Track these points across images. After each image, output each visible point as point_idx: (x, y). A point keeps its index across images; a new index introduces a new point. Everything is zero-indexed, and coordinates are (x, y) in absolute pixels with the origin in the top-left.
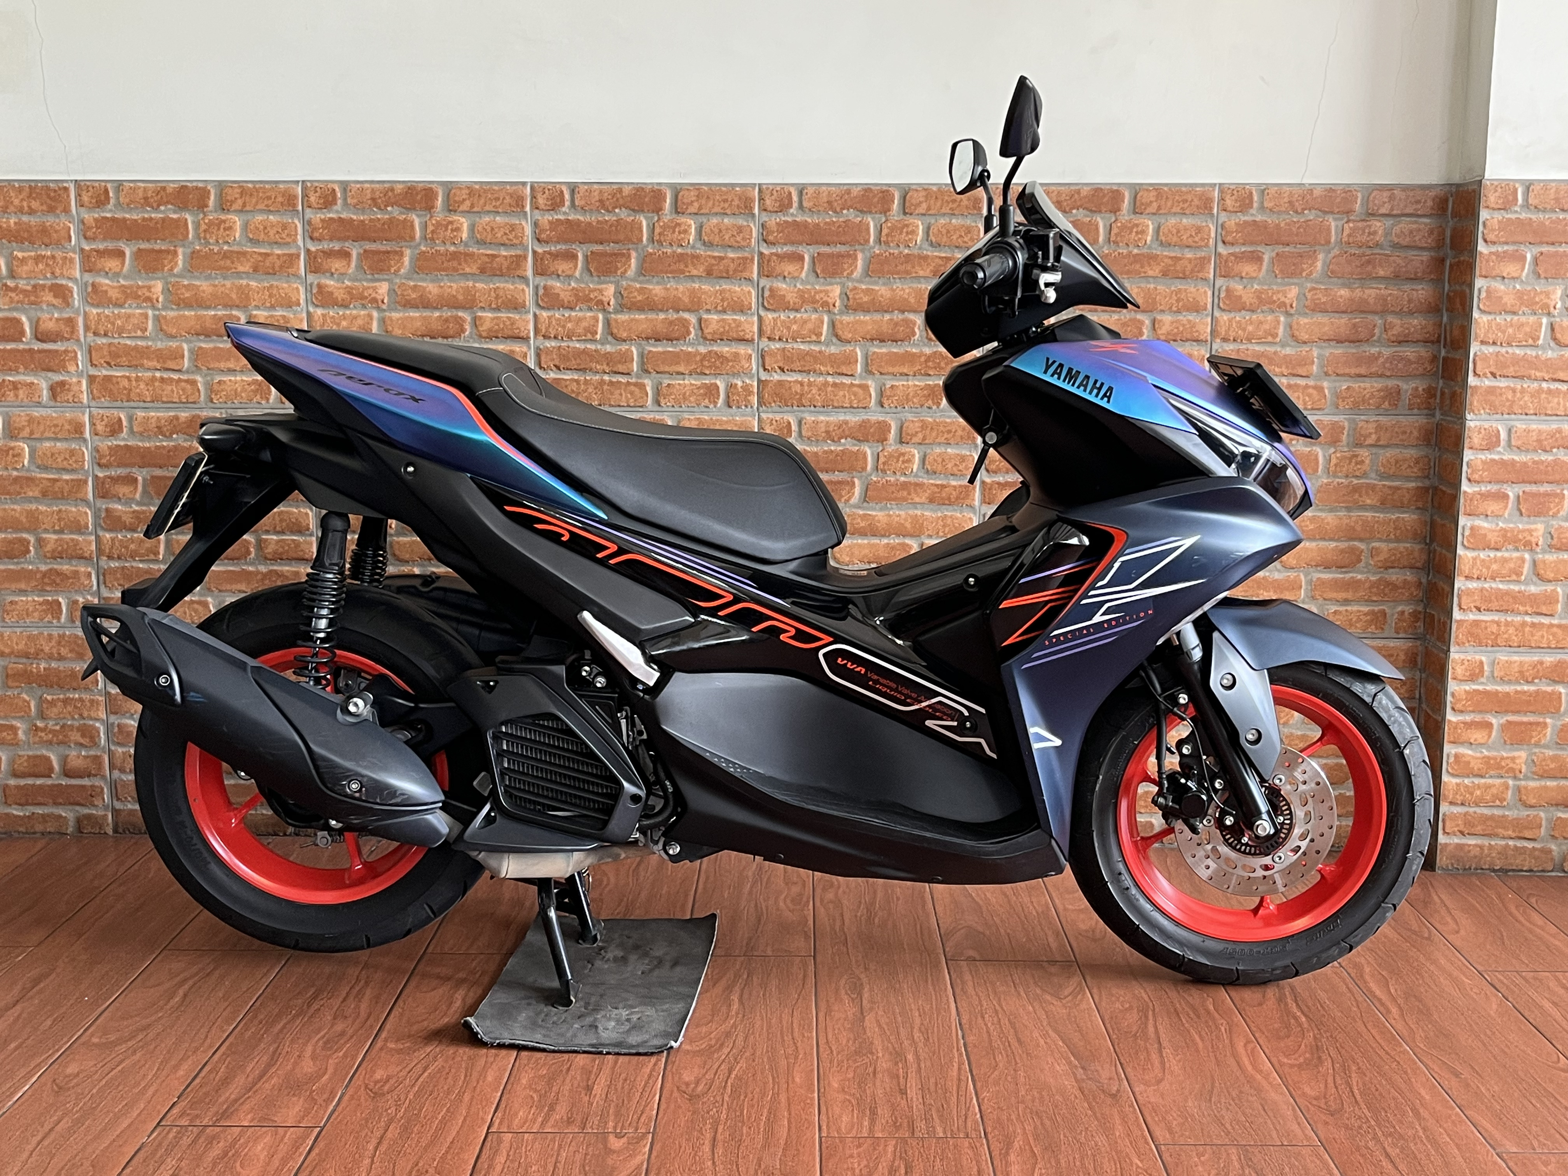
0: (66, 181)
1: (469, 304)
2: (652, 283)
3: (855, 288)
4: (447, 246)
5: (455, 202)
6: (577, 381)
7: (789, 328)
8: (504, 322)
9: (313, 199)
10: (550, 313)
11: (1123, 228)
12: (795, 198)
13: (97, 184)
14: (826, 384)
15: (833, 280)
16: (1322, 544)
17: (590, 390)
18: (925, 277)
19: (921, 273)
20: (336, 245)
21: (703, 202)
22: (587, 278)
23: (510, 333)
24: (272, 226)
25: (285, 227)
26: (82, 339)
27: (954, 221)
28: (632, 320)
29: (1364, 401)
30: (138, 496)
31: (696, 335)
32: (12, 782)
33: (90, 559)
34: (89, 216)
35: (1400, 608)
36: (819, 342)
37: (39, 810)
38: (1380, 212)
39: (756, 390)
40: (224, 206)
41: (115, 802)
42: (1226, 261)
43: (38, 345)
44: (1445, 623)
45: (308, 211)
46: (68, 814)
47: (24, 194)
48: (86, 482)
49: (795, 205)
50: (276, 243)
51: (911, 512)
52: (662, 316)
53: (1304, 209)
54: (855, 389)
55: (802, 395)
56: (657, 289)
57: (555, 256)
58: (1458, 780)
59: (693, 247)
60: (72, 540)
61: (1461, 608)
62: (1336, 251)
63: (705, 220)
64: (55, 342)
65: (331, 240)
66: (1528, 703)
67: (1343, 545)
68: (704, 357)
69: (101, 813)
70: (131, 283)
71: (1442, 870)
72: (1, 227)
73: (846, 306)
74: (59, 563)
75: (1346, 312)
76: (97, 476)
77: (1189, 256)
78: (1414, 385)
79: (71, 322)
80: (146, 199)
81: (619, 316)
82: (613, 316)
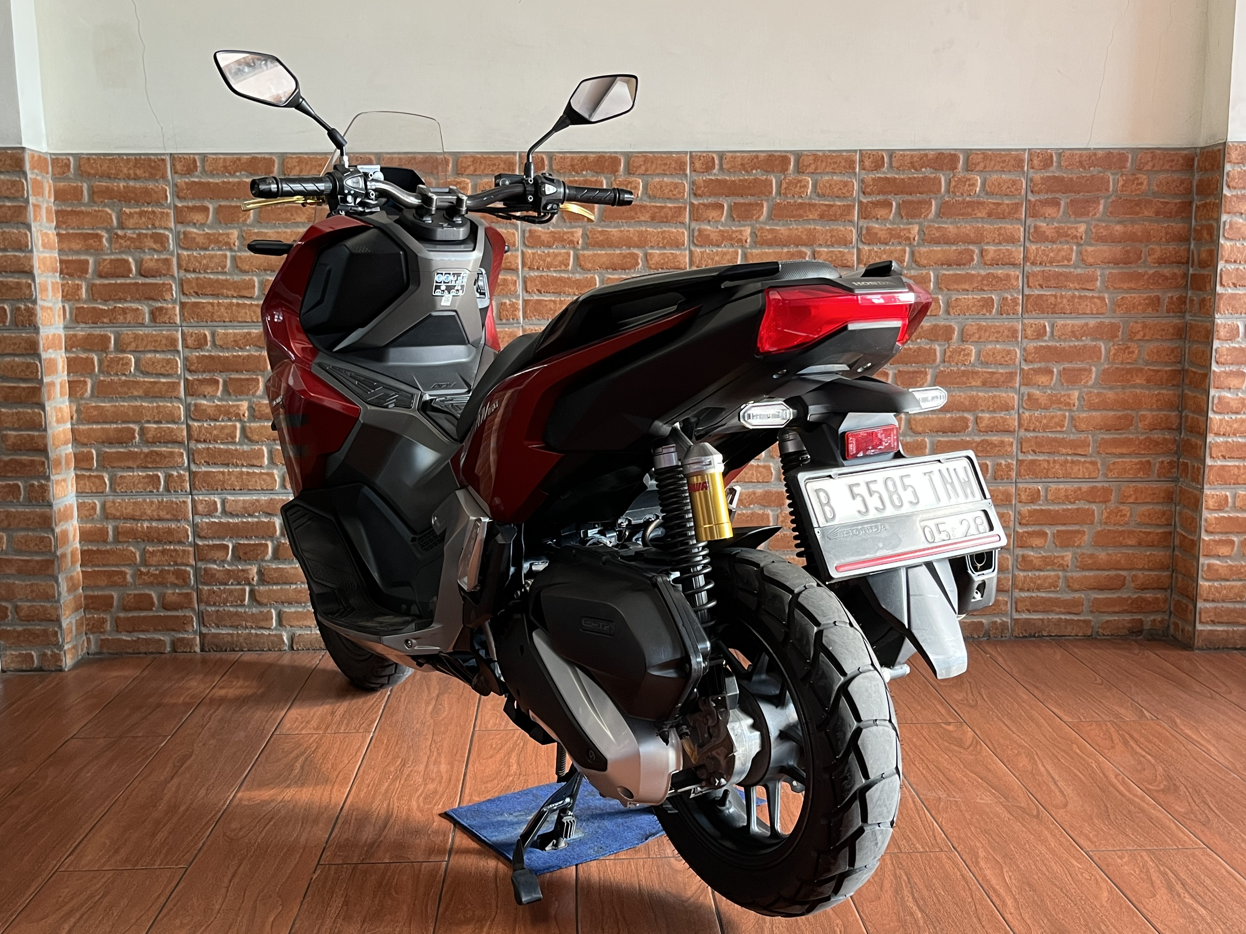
0: (164, 154)
2: (610, 227)
3: (762, 228)
5: (462, 167)
6: (554, 302)
7: (712, 259)
10: (534, 251)
11: (959, 181)
12: (717, 162)
13: (187, 156)
15: (745, 223)
16: (1104, 413)
18: (814, 220)
19: (811, 217)
21: (649, 165)
22: (561, 224)
26: (176, 275)
27: (835, 178)
28: (596, 254)
29: (1134, 307)
30: (219, 394)
31: (643, 265)
32: (122, 615)
33: (184, 442)
34: (181, 181)
35: (1160, 459)
37: (142, 636)
38: (1145, 168)
41: (202, 628)
42: (1034, 206)
43: (141, 280)
44: (1199, 468)
46: (166, 638)
47: (131, 164)
48: (179, 383)
49: (717, 167)
52: (618, 252)
53: (1090, 167)
56: (613, 231)
58: (1210, 584)
59: (641, 199)
60: (169, 428)
61: (1211, 457)
62: (1113, 198)
63: (650, 180)
64: (155, 277)
67: (1120, 413)
69: (191, 636)
70: (215, 231)
71: (1199, 649)
72: (113, 190)
73: (755, 242)
74: (158, 447)
75: (1120, 242)
76: (186, 380)
77: (1007, 202)
78: (1170, 295)
79: (167, 262)
80: (225, 167)
81: (586, 252)
82: (581, 252)
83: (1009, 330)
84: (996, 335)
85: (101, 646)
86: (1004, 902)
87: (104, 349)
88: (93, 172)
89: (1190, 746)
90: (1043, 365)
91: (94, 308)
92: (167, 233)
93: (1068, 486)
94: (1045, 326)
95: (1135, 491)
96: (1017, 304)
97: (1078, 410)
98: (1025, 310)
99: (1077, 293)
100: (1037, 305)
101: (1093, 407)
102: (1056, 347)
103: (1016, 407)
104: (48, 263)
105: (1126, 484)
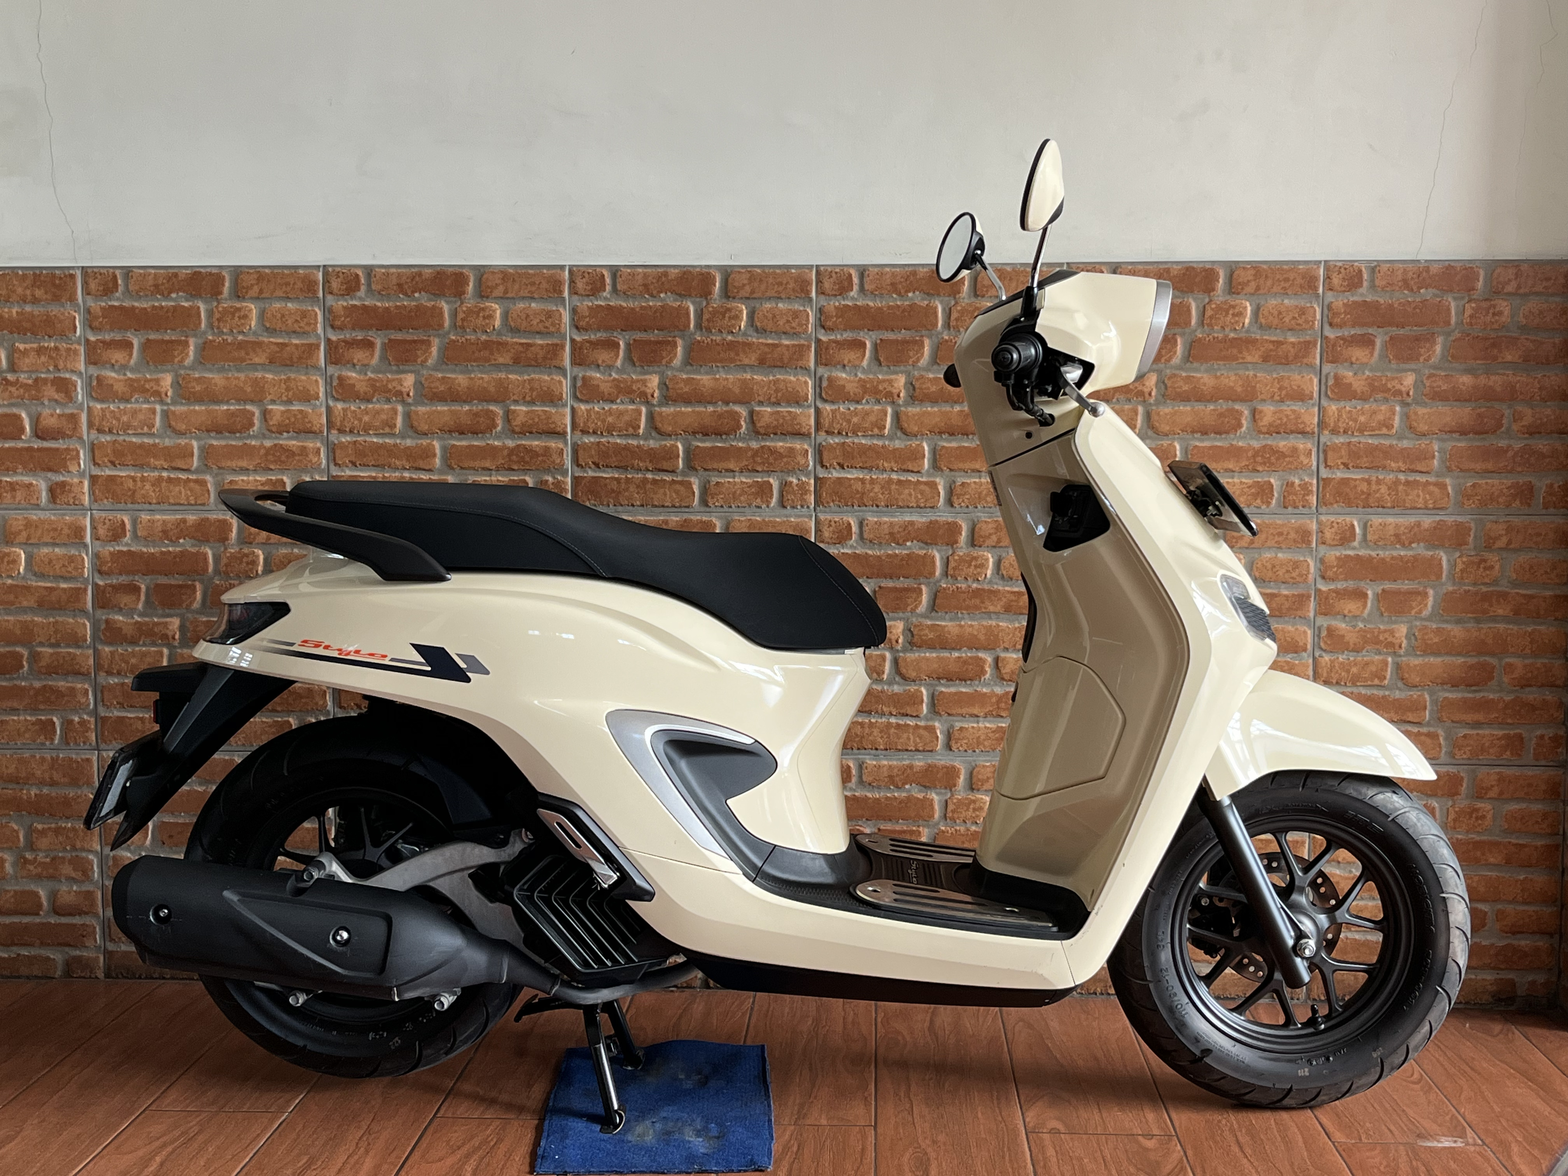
0: (73, 268)
1: (501, 395)
2: (700, 373)
3: (922, 377)
4: (479, 335)
5: (488, 287)
6: (618, 480)
7: (849, 421)
8: (539, 416)
9: (335, 284)
10: (588, 407)
11: (1219, 308)
12: (856, 280)
13: (105, 271)
14: (890, 481)
15: (897, 369)
16: (1448, 659)
17: (631, 489)
20: (359, 335)
21: (756, 284)
22: (629, 367)
23: (545, 428)
24: (291, 314)
25: (304, 314)
26: (85, 438)
28: (679, 412)
29: (1492, 500)
30: (140, 606)
31: (747, 429)
33: (89, 673)
34: (96, 305)
35: (1538, 733)
36: (882, 436)
37: (25, 952)
38: (1505, 291)
39: (812, 489)
40: (238, 293)
41: (108, 944)
42: (1334, 345)
43: (37, 444)
45: (329, 297)
46: (57, 956)
47: (28, 282)
48: (85, 590)
49: (856, 288)
50: (294, 332)
51: (985, 623)
52: (711, 409)
53: (1420, 288)
54: (922, 487)
55: (863, 494)
56: (704, 379)
57: (595, 344)
59: (745, 334)
60: (69, 653)
62: (1457, 334)
63: (758, 306)
64: (56, 439)
65: (353, 329)
67: (1472, 660)
68: (756, 453)
69: (92, 954)
70: (139, 376)
72: (3, 318)
73: (911, 397)
74: (54, 680)
75: (1469, 400)
76: (97, 584)
77: (1292, 340)
78: (1549, 482)
79: (73, 419)
80: (156, 286)
81: (664, 409)
82: (657, 409)
83: (1297, 532)
84: (1277, 538)
90: (1351, 584)
92: (74, 378)
94: (1353, 526)
95: (1499, 780)
96: (1310, 492)
97: (1407, 654)
98: (1322, 501)
99: (1402, 477)
100: (1340, 494)
101: (1428, 650)
102: (1370, 559)
103: (1309, 647)
105: (1485, 769)
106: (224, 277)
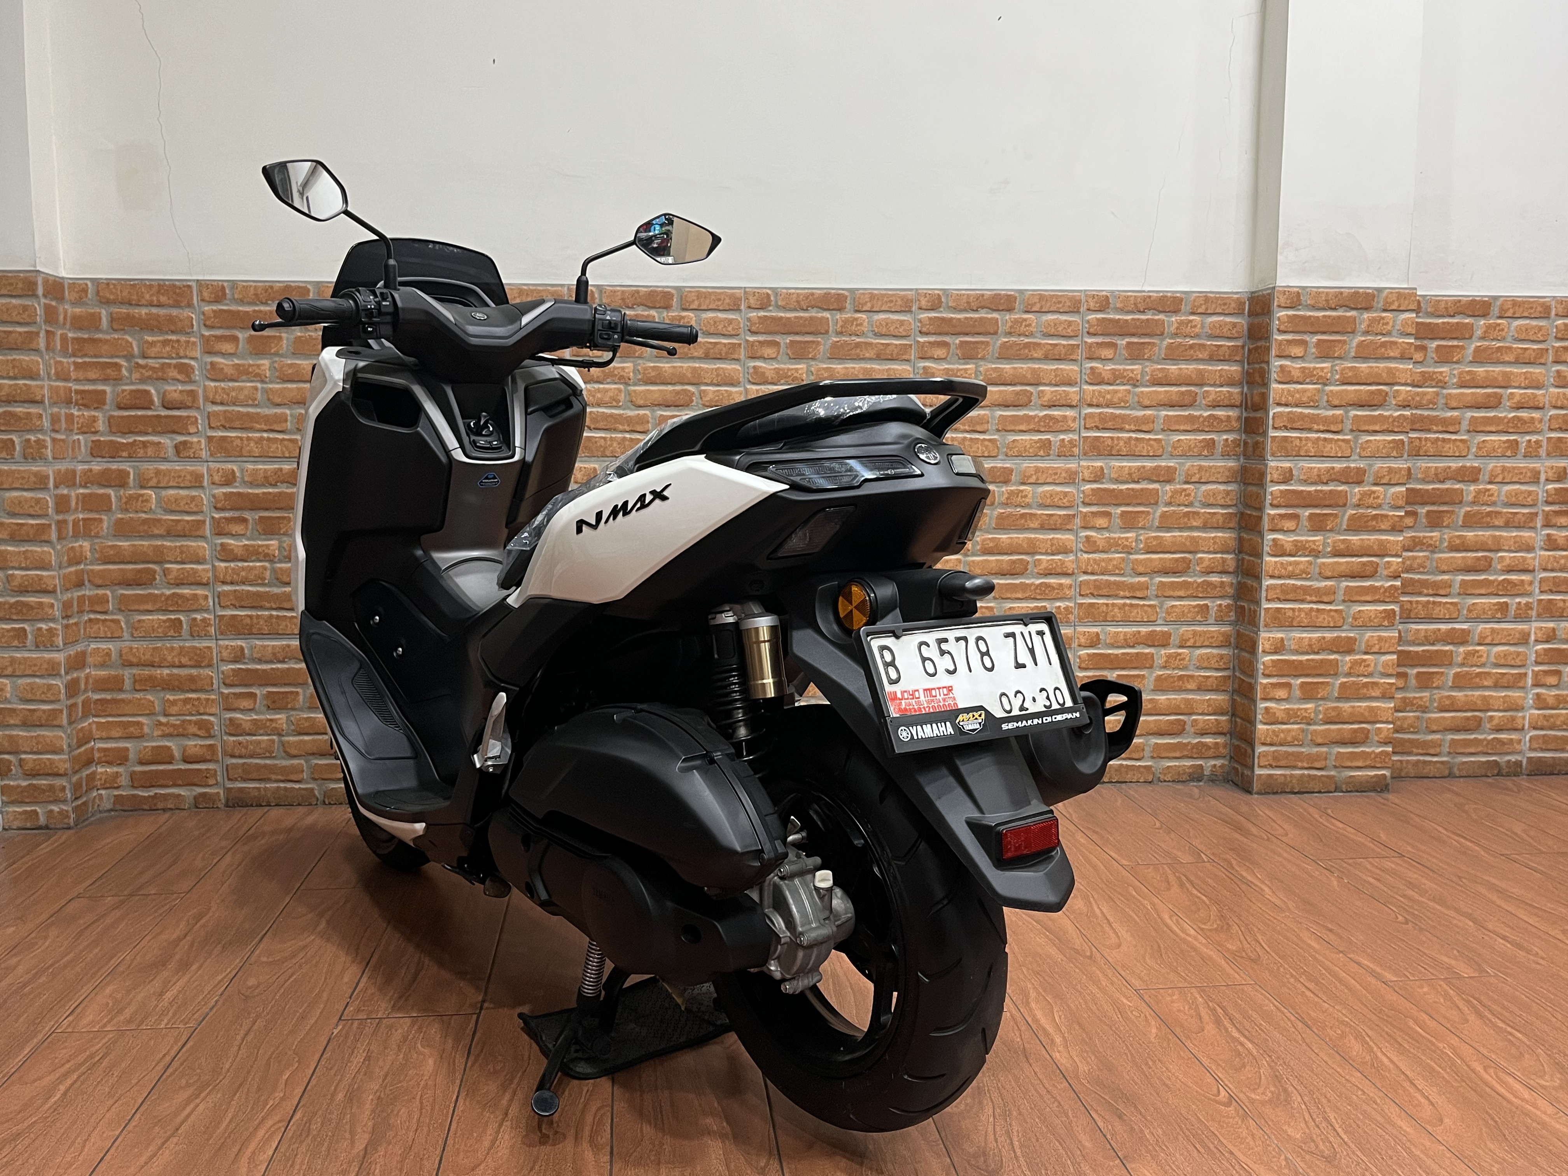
0: (190, 280)
2: (662, 363)
3: (818, 366)
6: (605, 438)
11: (1016, 322)
12: (772, 298)
13: (216, 283)
15: (801, 360)
16: (1162, 555)
19: (867, 355)
21: (702, 300)
26: (202, 407)
27: (891, 316)
28: (647, 391)
29: (1190, 449)
30: (248, 533)
31: (696, 402)
32: (138, 769)
33: (209, 583)
34: (209, 309)
35: (1218, 603)
37: (160, 791)
38: (1199, 311)
41: (226, 782)
42: (1091, 348)
43: (164, 413)
44: (1255, 611)
46: (187, 793)
47: (154, 290)
48: (204, 522)
49: (772, 303)
52: (670, 388)
53: (1145, 310)
56: (666, 367)
58: (1267, 727)
60: (192, 569)
61: (1266, 599)
62: (1168, 340)
63: (703, 315)
64: (179, 409)
66: (1315, 668)
67: (1177, 556)
69: (214, 791)
70: (245, 362)
71: (1258, 793)
72: (134, 317)
74: (181, 589)
75: (1175, 384)
76: (213, 518)
77: (1064, 342)
78: (1225, 438)
79: (192, 394)
80: (256, 295)
81: (637, 388)
82: (633, 388)
83: (1067, 472)
84: (1053, 477)
85: (114, 803)
86: (1052, 1040)
87: (123, 485)
88: (112, 297)
89: (1244, 887)
90: (1101, 508)
91: (111, 441)
92: (193, 363)
93: (1126, 629)
94: (1102, 468)
95: (1193, 635)
96: (1075, 446)
97: (1136, 553)
98: (1082, 452)
99: (1134, 435)
100: (1093, 447)
101: (1150, 550)
102: (1114, 490)
103: (1075, 549)
104: (62, 392)
105: (1184, 628)
106: (309, 290)
